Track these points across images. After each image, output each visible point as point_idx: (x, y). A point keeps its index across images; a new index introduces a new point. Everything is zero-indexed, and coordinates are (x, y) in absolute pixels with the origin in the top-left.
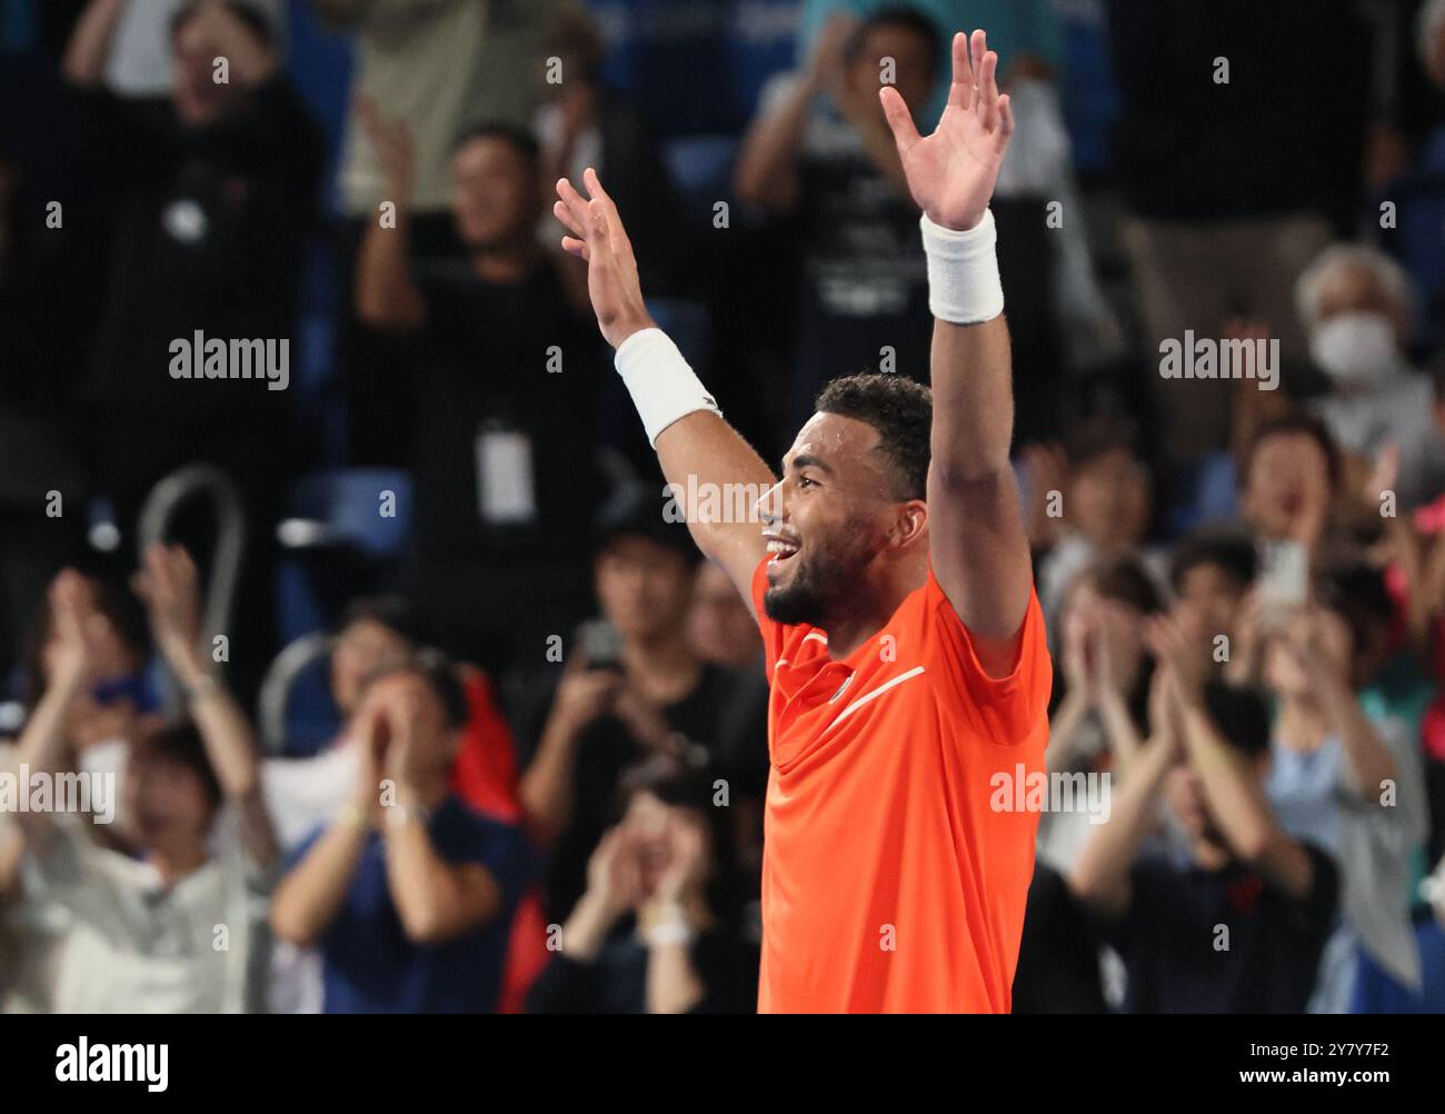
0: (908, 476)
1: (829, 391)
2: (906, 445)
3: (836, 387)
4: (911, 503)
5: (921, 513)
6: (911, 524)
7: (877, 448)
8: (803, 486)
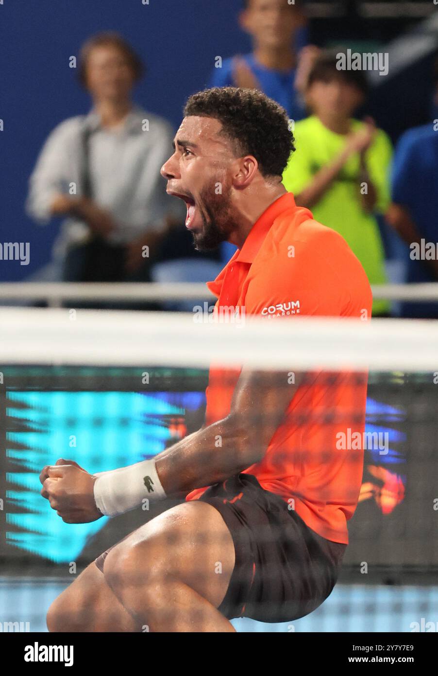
0: (241, 143)
1: (188, 104)
2: (236, 126)
3: (191, 101)
4: (246, 158)
5: (252, 163)
6: (247, 169)
7: (221, 131)
8: (186, 156)
